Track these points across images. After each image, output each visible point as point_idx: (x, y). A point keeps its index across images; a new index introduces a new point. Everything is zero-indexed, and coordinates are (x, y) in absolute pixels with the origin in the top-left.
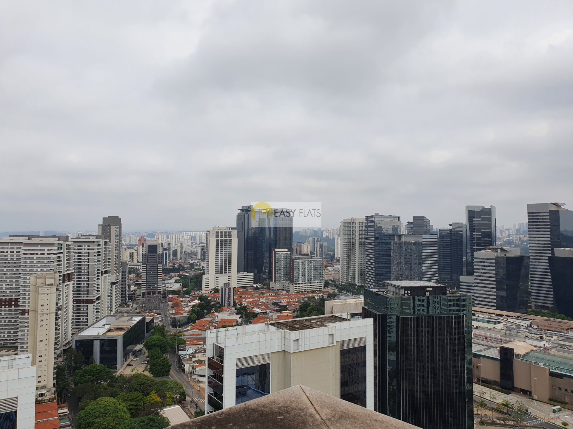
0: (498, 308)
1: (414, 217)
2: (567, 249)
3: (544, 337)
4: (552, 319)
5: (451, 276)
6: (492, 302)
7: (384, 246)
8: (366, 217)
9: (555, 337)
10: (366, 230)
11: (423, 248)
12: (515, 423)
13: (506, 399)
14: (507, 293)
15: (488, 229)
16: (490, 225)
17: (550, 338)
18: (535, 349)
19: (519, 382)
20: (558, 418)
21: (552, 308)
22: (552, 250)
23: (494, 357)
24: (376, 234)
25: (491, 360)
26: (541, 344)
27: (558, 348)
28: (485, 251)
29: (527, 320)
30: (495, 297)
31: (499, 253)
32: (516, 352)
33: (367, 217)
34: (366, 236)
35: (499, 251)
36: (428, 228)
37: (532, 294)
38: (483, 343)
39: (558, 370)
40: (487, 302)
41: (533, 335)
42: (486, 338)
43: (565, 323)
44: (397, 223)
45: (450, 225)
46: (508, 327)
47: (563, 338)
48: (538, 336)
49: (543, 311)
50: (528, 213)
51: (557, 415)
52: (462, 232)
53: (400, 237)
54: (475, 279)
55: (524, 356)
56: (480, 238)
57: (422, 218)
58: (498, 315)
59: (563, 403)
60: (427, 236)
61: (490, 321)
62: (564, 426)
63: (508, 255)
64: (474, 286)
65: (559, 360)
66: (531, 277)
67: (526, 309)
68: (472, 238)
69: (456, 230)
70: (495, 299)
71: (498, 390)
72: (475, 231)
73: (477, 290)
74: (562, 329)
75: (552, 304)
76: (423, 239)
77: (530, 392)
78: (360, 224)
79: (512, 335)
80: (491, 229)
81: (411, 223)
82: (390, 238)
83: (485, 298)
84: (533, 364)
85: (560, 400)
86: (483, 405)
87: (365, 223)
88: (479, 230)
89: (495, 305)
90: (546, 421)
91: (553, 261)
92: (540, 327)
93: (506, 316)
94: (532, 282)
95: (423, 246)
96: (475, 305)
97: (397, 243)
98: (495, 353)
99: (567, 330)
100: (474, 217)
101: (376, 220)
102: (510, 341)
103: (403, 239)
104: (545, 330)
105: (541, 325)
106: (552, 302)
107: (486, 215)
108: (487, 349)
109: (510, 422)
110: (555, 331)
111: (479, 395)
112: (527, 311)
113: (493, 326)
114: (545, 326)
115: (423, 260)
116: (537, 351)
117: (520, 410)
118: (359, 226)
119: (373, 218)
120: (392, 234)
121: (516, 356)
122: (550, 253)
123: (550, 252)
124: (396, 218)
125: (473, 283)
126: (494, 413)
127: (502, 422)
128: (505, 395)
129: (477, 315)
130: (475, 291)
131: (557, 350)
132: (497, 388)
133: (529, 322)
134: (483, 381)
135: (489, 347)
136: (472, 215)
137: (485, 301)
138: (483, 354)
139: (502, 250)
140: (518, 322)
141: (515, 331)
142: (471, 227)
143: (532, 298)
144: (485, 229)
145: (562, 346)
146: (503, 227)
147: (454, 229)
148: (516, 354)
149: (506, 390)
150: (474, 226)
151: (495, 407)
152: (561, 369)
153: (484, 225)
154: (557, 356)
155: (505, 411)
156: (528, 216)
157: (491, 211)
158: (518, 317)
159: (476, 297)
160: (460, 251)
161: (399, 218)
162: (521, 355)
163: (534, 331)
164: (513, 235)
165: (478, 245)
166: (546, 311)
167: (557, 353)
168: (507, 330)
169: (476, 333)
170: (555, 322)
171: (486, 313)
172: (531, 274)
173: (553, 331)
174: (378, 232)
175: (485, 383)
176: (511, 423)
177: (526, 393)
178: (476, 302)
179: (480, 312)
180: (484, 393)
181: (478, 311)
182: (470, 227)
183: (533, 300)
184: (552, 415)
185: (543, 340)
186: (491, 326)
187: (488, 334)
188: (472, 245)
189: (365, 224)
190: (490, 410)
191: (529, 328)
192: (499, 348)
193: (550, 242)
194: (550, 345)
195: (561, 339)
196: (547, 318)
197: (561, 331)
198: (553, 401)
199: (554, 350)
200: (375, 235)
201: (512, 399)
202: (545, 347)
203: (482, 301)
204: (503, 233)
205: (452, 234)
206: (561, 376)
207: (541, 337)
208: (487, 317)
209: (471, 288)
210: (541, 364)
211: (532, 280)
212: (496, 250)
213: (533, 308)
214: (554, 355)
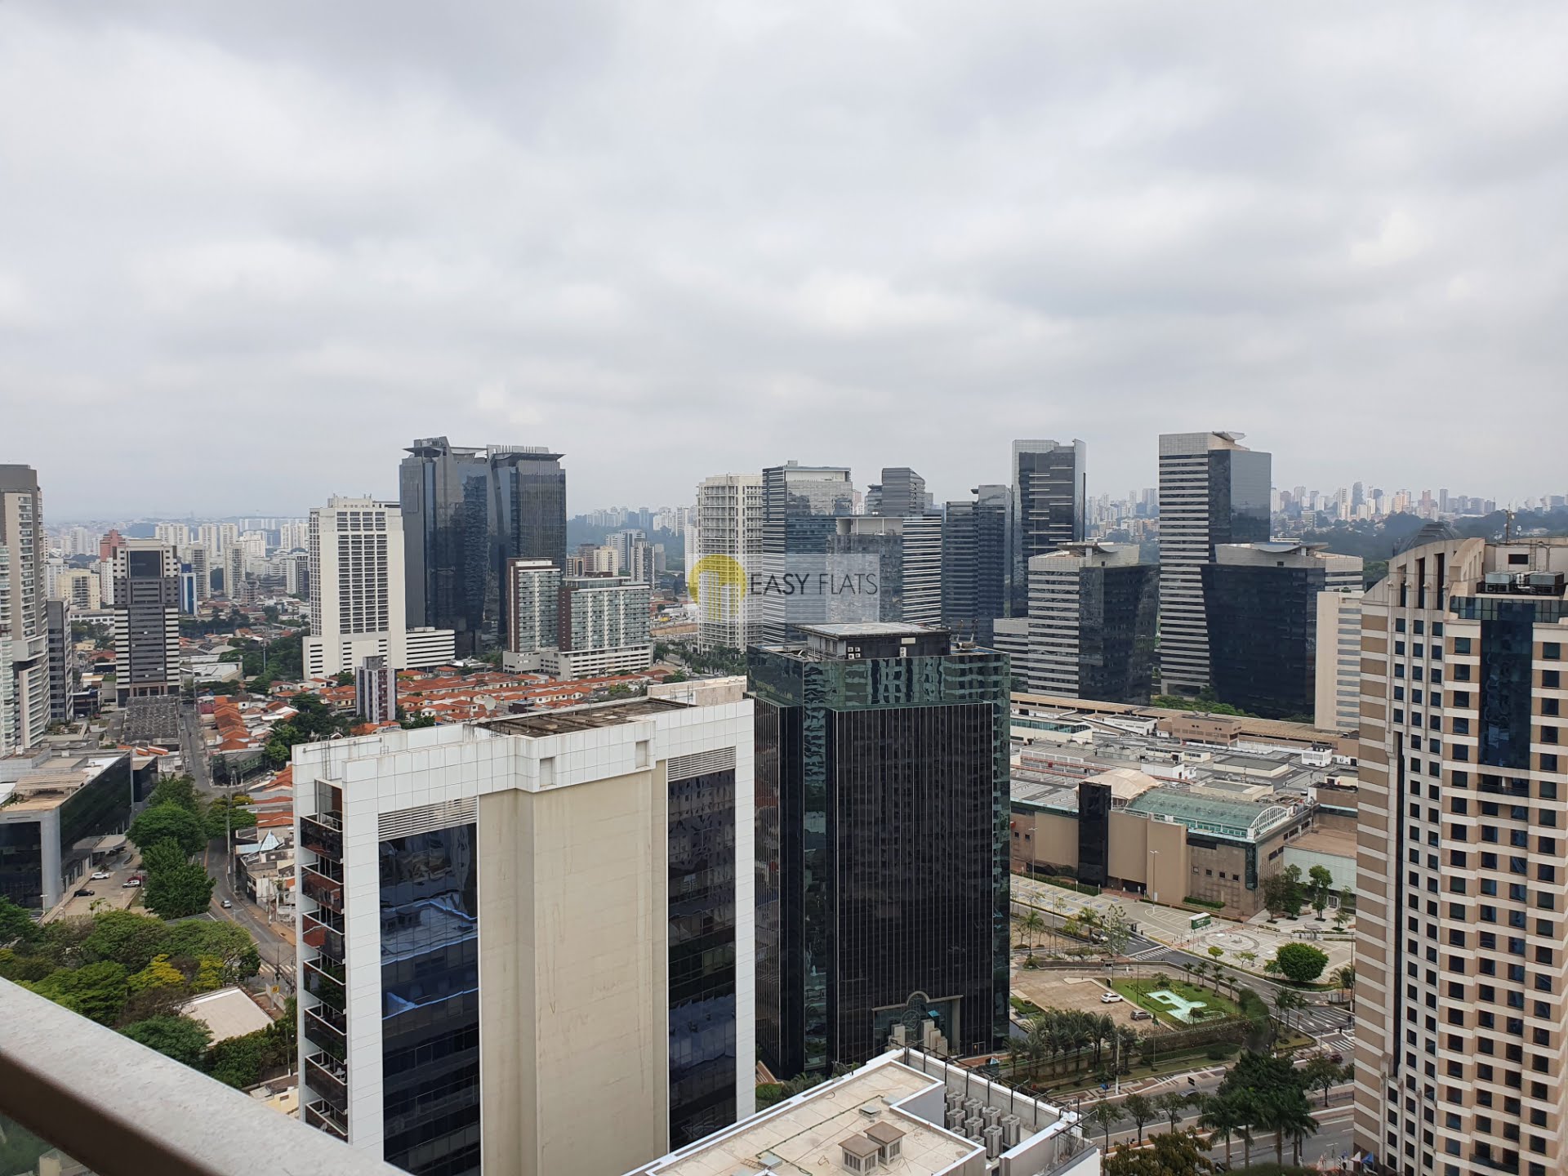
0: (1084, 695)
1: (884, 471)
2: (1243, 545)
3: (1182, 756)
4: (1202, 714)
5: (973, 622)
6: (1069, 681)
7: (809, 547)
8: (764, 470)
9: (1205, 756)
10: (764, 507)
11: (906, 551)
12: (1105, 957)
13: (1088, 906)
14: (1106, 659)
15: (1067, 500)
16: (1070, 490)
17: (1195, 759)
18: (1158, 783)
19: (1120, 865)
20: (1203, 939)
21: (1206, 691)
22: (1211, 550)
23: (1066, 809)
24: (788, 515)
25: (1059, 819)
26: (1174, 772)
27: (1210, 780)
28: (1056, 554)
29: (1146, 718)
30: (1076, 669)
31: (1089, 560)
32: (1116, 793)
33: (767, 472)
34: (762, 523)
35: (1089, 552)
36: (919, 501)
37: (1163, 659)
38: (1042, 777)
39: (1206, 828)
40: (1058, 680)
41: (1158, 754)
42: (1050, 765)
43: (1231, 722)
44: (844, 488)
45: (975, 492)
46: (1102, 738)
47: (1223, 757)
48: (1169, 756)
49: (1186, 698)
50: (1161, 458)
51: (1199, 933)
52: (1003, 508)
53: (848, 523)
54: (1030, 625)
55: (1134, 800)
56: (1047, 522)
57: (906, 473)
58: (1081, 711)
59: (1214, 905)
60: (917, 519)
61: (1062, 727)
62: (1212, 957)
63: (1110, 564)
64: (1026, 644)
65: (1211, 805)
66: (1162, 617)
67: (1148, 695)
68: (1026, 524)
69: (987, 503)
70: (1076, 673)
71: (1072, 888)
72: (1033, 507)
73: (1035, 651)
74: (1224, 736)
75: (1206, 681)
76: (905, 526)
77: (1144, 886)
78: (750, 490)
79: (1111, 756)
80: (1073, 500)
81: (879, 488)
82: (824, 526)
83: (1053, 671)
84: (1153, 819)
85: (1209, 900)
86: (1033, 922)
87: (763, 488)
88: (1044, 503)
89: (1076, 687)
90: (1174, 948)
91: (1212, 575)
92: (1175, 735)
93: (1099, 712)
94: (1163, 629)
95: (907, 544)
96: (1030, 690)
97: (842, 538)
98: (1068, 801)
99: (1233, 737)
100: (1033, 471)
101: (790, 478)
102: (1103, 771)
103: (856, 529)
104: (1185, 741)
105: (1178, 730)
106: (1207, 677)
107: (1063, 464)
108: (1050, 792)
109: (1095, 956)
110: (1208, 742)
111: (1028, 903)
112: (1149, 699)
113: (1069, 736)
114: (1185, 731)
115: (906, 580)
116: (1163, 789)
117: (1118, 929)
118: (745, 496)
119: (781, 473)
120: (830, 516)
121: (1115, 804)
122: (1205, 558)
123: (1207, 554)
124: (839, 475)
125: (1025, 636)
126: (1060, 940)
127: (1077, 958)
128: (1089, 897)
129: (1031, 713)
130: (1030, 656)
131: (1207, 785)
132: (1071, 882)
133: (1150, 725)
134: (1039, 870)
135: (1056, 787)
136: (1029, 464)
137: (1053, 680)
138: (1041, 804)
139: (1097, 550)
140: (1125, 724)
141: (1117, 747)
142: (1024, 495)
143: (1163, 670)
144: (1059, 501)
145: (1219, 775)
146: (1106, 497)
147: (984, 500)
148: (1115, 799)
149: (1090, 887)
150: (1033, 493)
151: (1061, 925)
152: (1212, 827)
153: (1055, 489)
154: (1207, 798)
155: (1085, 933)
156: (1161, 465)
157: (1073, 454)
158: (1127, 713)
159: (1033, 669)
160: (998, 558)
161: (847, 474)
162: (1126, 800)
163: (1160, 745)
164: (1127, 517)
165: (1042, 540)
166: (1192, 699)
167: (1206, 792)
168: (1099, 746)
169: (1028, 756)
170: (1209, 719)
171: (1054, 706)
172: (1162, 610)
173: (1202, 742)
174: (795, 511)
175: (1044, 872)
176: (1096, 958)
177: (1135, 888)
178: (1030, 682)
179: (1040, 705)
180: (1038, 896)
181: (1034, 704)
182: (1022, 495)
183: (1163, 674)
184: (1189, 934)
185: (1177, 764)
186: (1062, 737)
187: (1055, 756)
188: (1028, 540)
189: (761, 490)
190: (1050, 935)
191: (1150, 739)
192: (1077, 788)
193: (1207, 531)
194: (1194, 775)
195: (1218, 759)
196: (1191, 713)
197: (1221, 740)
198: (1192, 901)
199: (1201, 784)
200: (786, 520)
201: (1102, 904)
202: (1183, 778)
203: (1045, 679)
204: (1105, 514)
205: (977, 514)
206: (1211, 843)
207: (1175, 758)
208: (1057, 717)
209: (1022, 647)
210: (1169, 819)
211: (1163, 625)
212: (1081, 551)
213: (1165, 692)
214: (1200, 797)
